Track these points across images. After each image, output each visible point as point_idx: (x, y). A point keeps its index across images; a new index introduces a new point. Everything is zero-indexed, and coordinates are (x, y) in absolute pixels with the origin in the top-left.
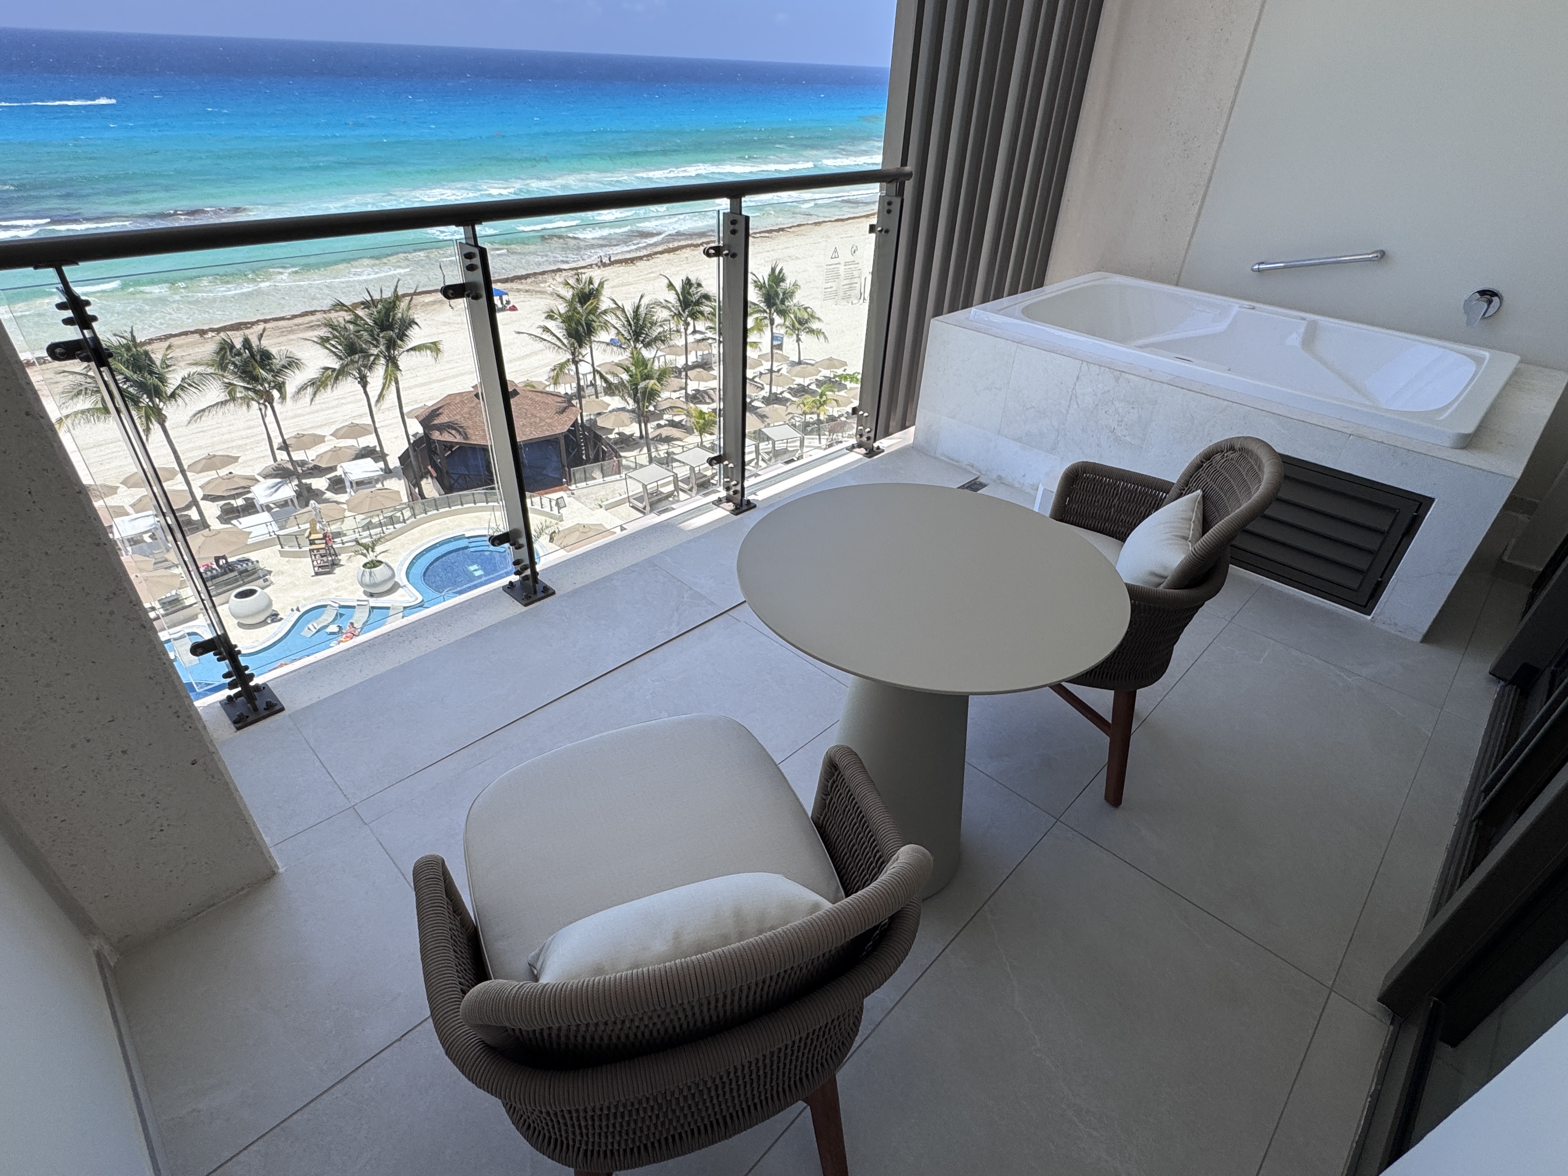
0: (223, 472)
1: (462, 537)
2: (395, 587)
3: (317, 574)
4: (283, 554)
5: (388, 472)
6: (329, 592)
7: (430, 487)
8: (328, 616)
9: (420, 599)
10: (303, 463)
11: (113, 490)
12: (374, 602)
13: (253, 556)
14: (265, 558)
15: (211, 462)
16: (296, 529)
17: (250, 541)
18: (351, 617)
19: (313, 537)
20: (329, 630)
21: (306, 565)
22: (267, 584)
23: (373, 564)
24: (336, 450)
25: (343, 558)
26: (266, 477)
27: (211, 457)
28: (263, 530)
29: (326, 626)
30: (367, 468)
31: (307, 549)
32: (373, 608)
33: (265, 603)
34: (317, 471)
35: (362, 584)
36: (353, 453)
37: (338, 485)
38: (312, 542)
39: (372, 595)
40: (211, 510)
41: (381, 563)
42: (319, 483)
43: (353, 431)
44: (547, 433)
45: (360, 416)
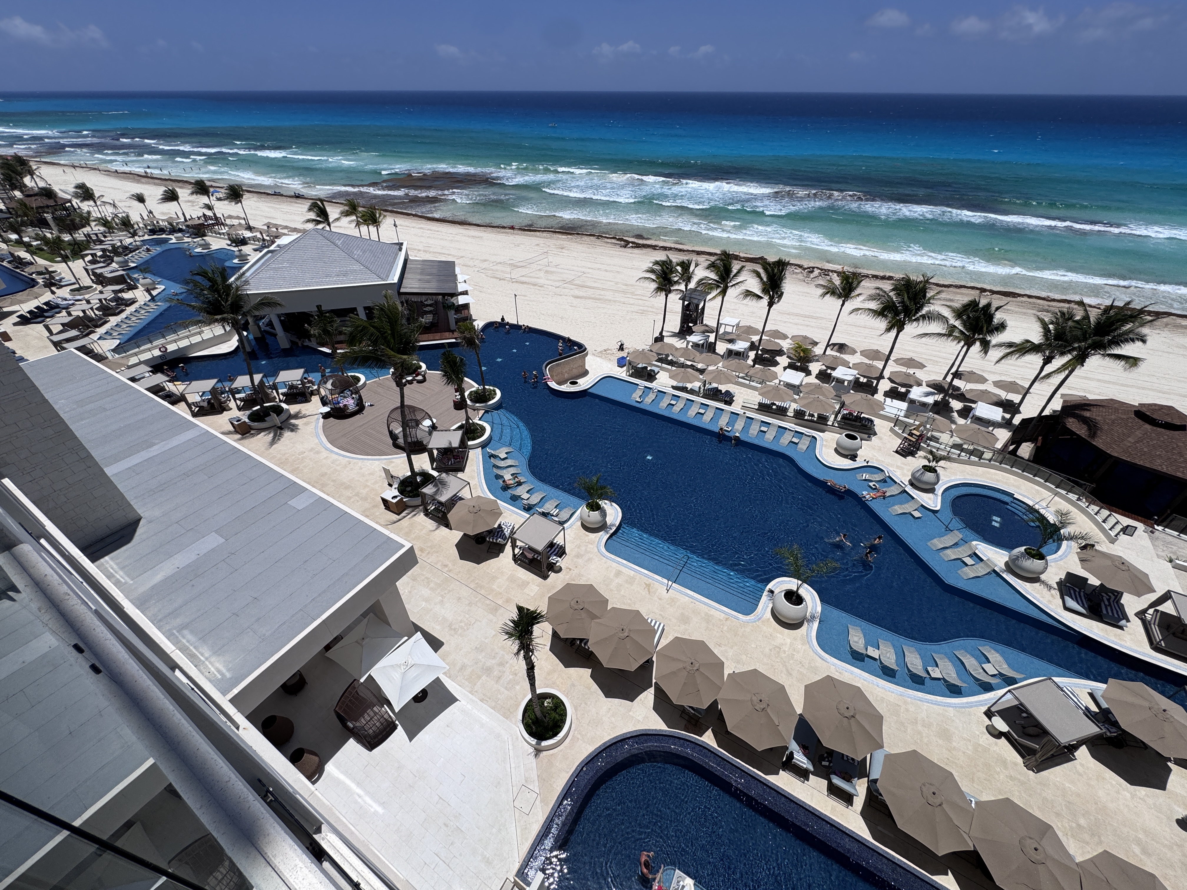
0: (911, 371)
1: (1011, 495)
2: (932, 491)
3: (897, 452)
4: (892, 430)
5: (1007, 424)
6: (892, 465)
7: (1026, 450)
8: (878, 477)
9: (938, 508)
10: (958, 389)
11: (853, 352)
12: (909, 489)
13: (877, 421)
14: (881, 426)
15: (910, 363)
16: (912, 421)
17: (882, 412)
18: (889, 486)
19: (915, 432)
20: (871, 484)
21: (896, 443)
22: (869, 439)
23: (932, 470)
24: (985, 392)
25: (921, 453)
26: (927, 386)
27: (911, 360)
28: (895, 411)
29: (871, 481)
30: (996, 414)
31: (905, 435)
32: (905, 491)
33: (855, 447)
34: (961, 397)
35: (913, 475)
36: (995, 399)
37: (965, 413)
38: (911, 434)
39: (912, 484)
40: (885, 385)
41: (936, 471)
42: (956, 405)
43: (1011, 386)
44: (1179, 475)
45: (1023, 379)
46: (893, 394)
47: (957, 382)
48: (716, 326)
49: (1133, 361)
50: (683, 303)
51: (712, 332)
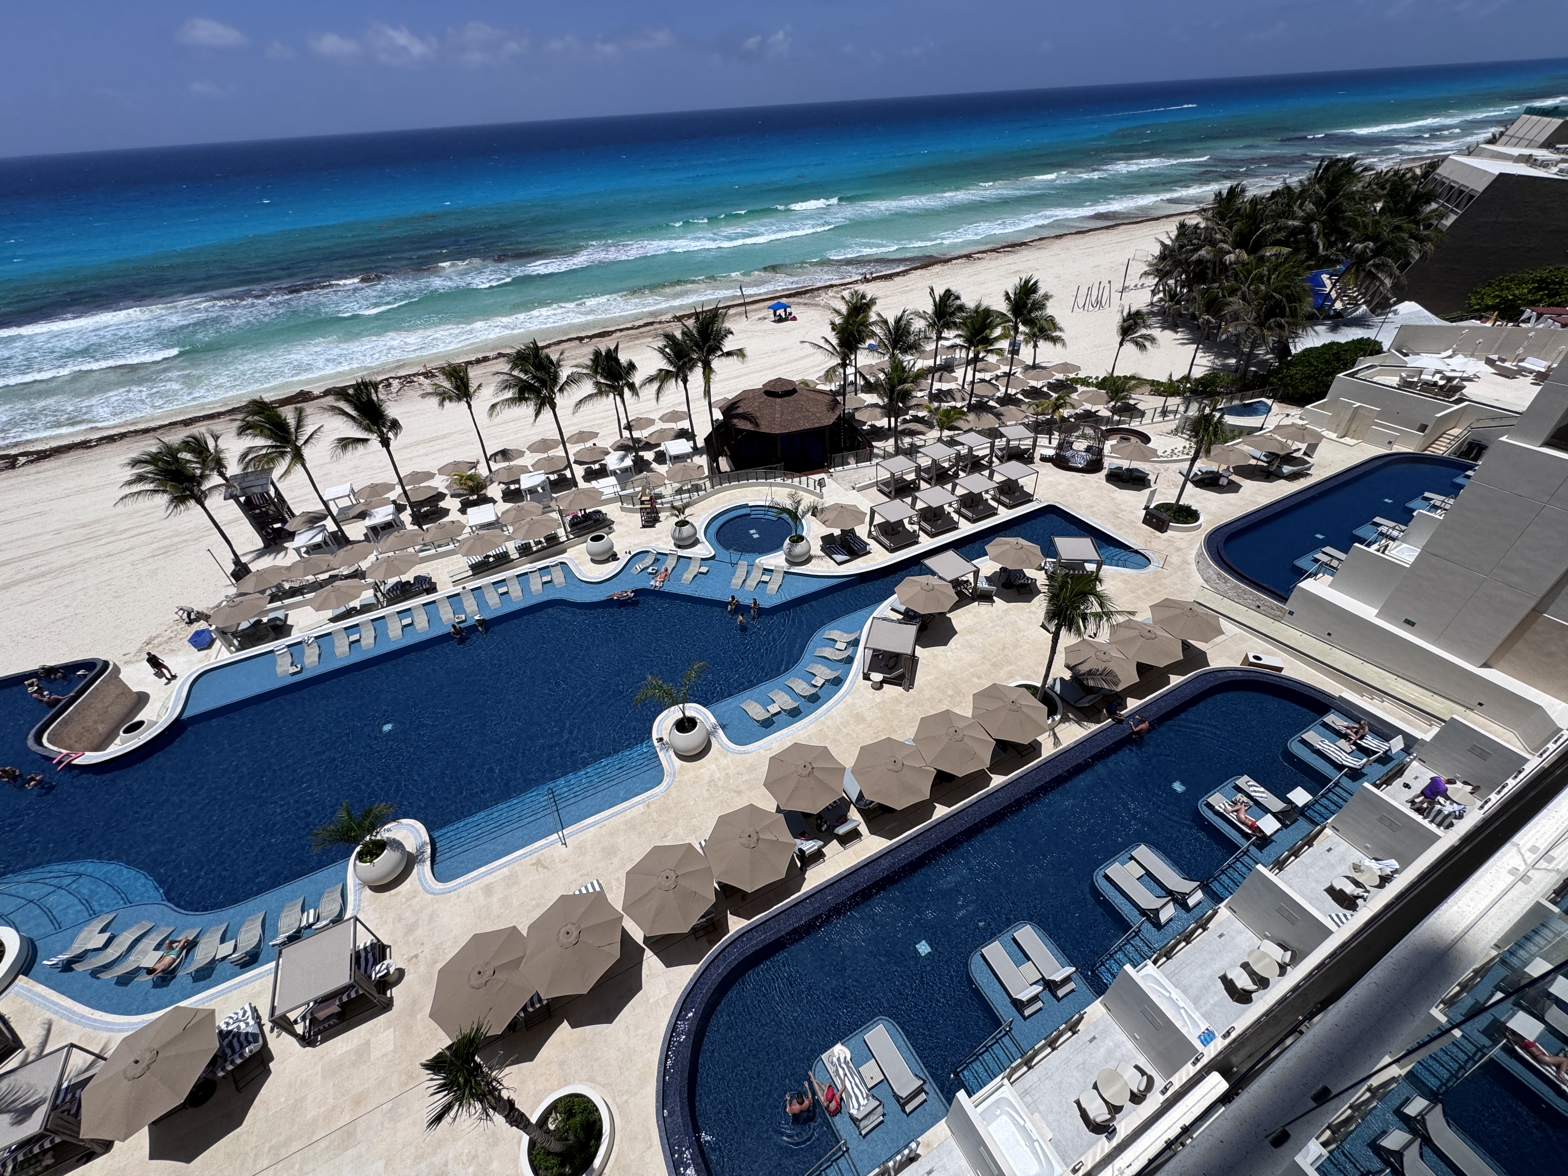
0: (589, 444)
1: (746, 506)
2: (696, 542)
3: (644, 527)
4: (623, 509)
5: (696, 450)
6: (651, 541)
7: (724, 464)
8: (649, 560)
9: (713, 553)
10: (638, 440)
11: (521, 454)
12: (681, 553)
13: (604, 509)
14: (611, 511)
15: (582, 436)
16: (632, 491)
17: (603, 498)
18: (664, 563)
19: (643, 498)
20: (650, 570)
21: (637, 518)
22: (611, 531)
23: (682, 524)
24: (662, 431)
25: (662, 515)
26: (615, 450)
28: (611, 490)
29: (647, 568)
30: (682, 446)
31: (638, 507)
32: (680, 557)
33: (607, 546)
34: (648, 446)
35: (673, 538)
36: (673, 434)
37: (661, 458)
38: (642, 503)
39: (679, 547)
40: (579, 471)
41: (688, 523)
42: (649, 455)
43: (674, 416)
44: (817, 425)
45: (679, 404)
46: (591, 476)
47: (636, 434)
48: (323, 507)
49: (740, 353)
50: (238, 502)
51: (324, 518)
